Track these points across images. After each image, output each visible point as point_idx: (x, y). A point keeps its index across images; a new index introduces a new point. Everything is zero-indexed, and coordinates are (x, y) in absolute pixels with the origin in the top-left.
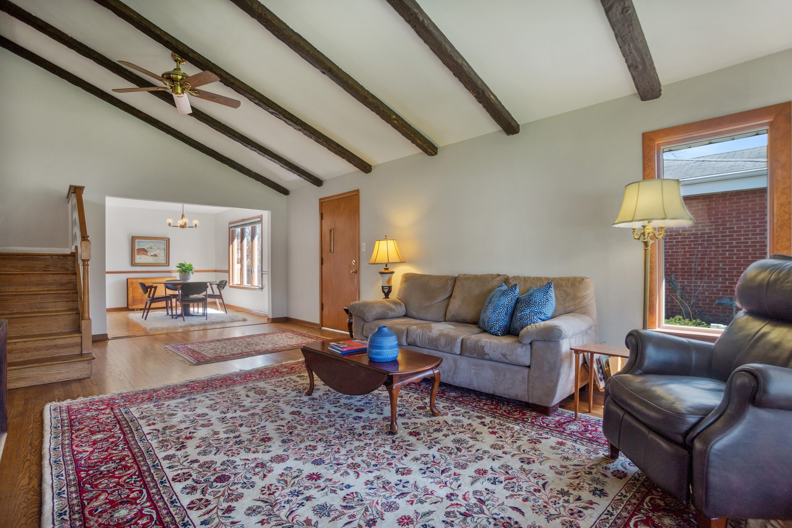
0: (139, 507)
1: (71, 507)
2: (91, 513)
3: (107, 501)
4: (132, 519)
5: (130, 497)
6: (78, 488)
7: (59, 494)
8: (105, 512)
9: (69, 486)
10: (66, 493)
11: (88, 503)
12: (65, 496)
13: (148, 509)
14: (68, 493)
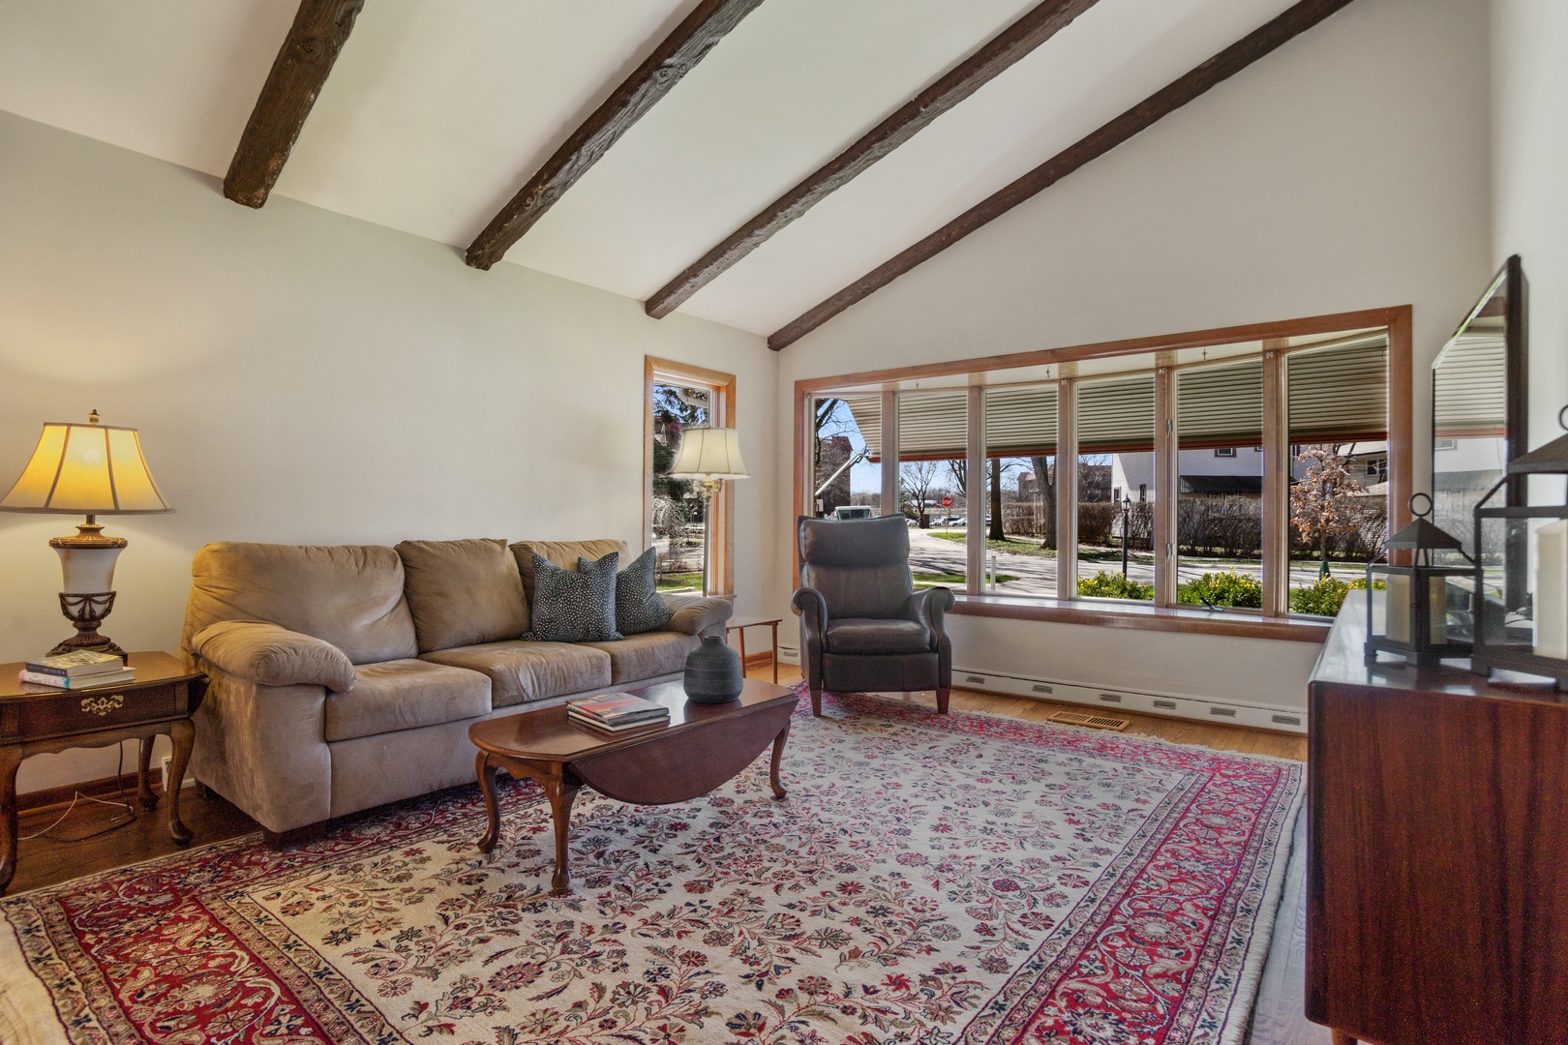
0: (1130, 922)
1: (1206, 986)
2: (1188, 956)
3: (1155, 958)
4: (1150, 914)
5: (1125, 943)
6: (1177, 1017)
7: (1212, 1026)
8: (1172, 944)
9: (1189, 1031)
10: (1201, 1019)
11: (1180, 973)
12: (1204, 1015)
13: (1125, 913)
14: (1198, 1016)
